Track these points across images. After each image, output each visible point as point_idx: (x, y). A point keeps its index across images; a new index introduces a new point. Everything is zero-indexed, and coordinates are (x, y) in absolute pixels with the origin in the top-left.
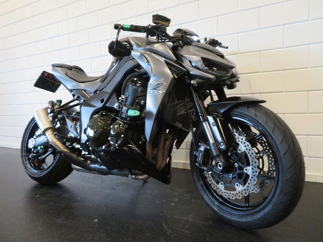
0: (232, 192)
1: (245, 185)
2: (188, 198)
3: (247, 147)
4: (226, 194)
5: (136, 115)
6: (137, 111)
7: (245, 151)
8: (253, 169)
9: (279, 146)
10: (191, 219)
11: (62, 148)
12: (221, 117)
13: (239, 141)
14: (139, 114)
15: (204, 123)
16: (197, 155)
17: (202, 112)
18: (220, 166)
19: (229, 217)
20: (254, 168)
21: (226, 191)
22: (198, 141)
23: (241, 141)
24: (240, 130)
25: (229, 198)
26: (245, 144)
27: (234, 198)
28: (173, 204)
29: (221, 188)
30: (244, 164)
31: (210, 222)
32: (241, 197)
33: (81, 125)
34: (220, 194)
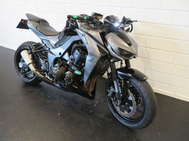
0: (123, 113)
1: (129, 113)
2: (103, 102)
3: (133, 99)
5: (79, 74)
6: (80, 72)
7: (131, 100)
8: (133, 108)
9: (147, 105)
10: (103, 117)
11: (39, 74)
13: (130, 95)
14: (81, 74)
15: (114, 81)
16: (109, 92)
18: (119, 103)
19: (120, 120)
21: (120, 111)
25: (121, 114)
26: (132, 97)
27: (123, 115)
28: (95, 105)
29: (118, 109)
30: (130, 105)
31: (111, 119)
32: (126, 116)
33: (48, 63)
34: (117, 111)
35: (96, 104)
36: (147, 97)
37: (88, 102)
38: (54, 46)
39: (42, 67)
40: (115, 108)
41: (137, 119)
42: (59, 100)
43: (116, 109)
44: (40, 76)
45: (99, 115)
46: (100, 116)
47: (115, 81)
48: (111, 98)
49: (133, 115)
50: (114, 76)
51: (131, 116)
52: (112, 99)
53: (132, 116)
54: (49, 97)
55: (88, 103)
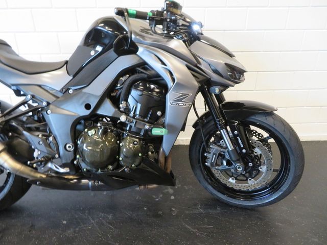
1: (257, 179)
5: (163, 134)
6: (164, 130)
7: (261, 154)
18: (239, 167)
33: (55, 138)
34: (230, 186)
37: (155, 197)
38: (60, 95)
39: (36, 154)
40: (224, 182)
42: (94, 219)
43: (228, 184)
44: (36, 177)
46: (198, 212)
47: (222, 129)
50: (219, 121)
54: (65, 222)
55: (157, 200)
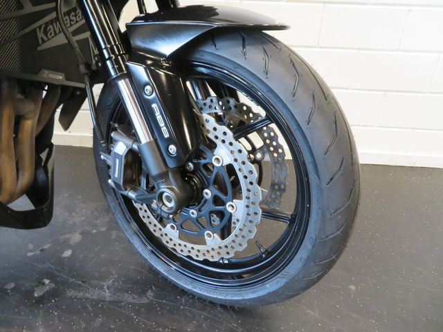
0: (197, 247)
3: (237, 155)
4: (183, 248)
8: (247, 206)
9: (319, 161)
10: (107, 294)
12: (167, 68)
13: (216, 137)
16: (110, 162)
17: (112, 48)
18: (169, 200)
20: (251, 206)
21: (183, 243)
22: (109, 126)
23: (221, 137)
24: (213, 94)
25: (189, 257)
26: (231, 148)
27: (201, 259)
28: (68, 253)
29: (170, 235)
30: (226, 194)
31: (150, 293)
32: (216, 259)
34: (170, 246)
35: (70, 247)
36: (314, 118)
37: (31, 248)
40: (157, 234)
41: (269, 254)
43: (164, 240)
45: (88, 295)
46: (93, 294)
47: (123, 77)
48: (125, 193)
49: (249, 242)
51: (241, 249)
52: (132, 195)
53: (245, 246)
55: (30, 254)
